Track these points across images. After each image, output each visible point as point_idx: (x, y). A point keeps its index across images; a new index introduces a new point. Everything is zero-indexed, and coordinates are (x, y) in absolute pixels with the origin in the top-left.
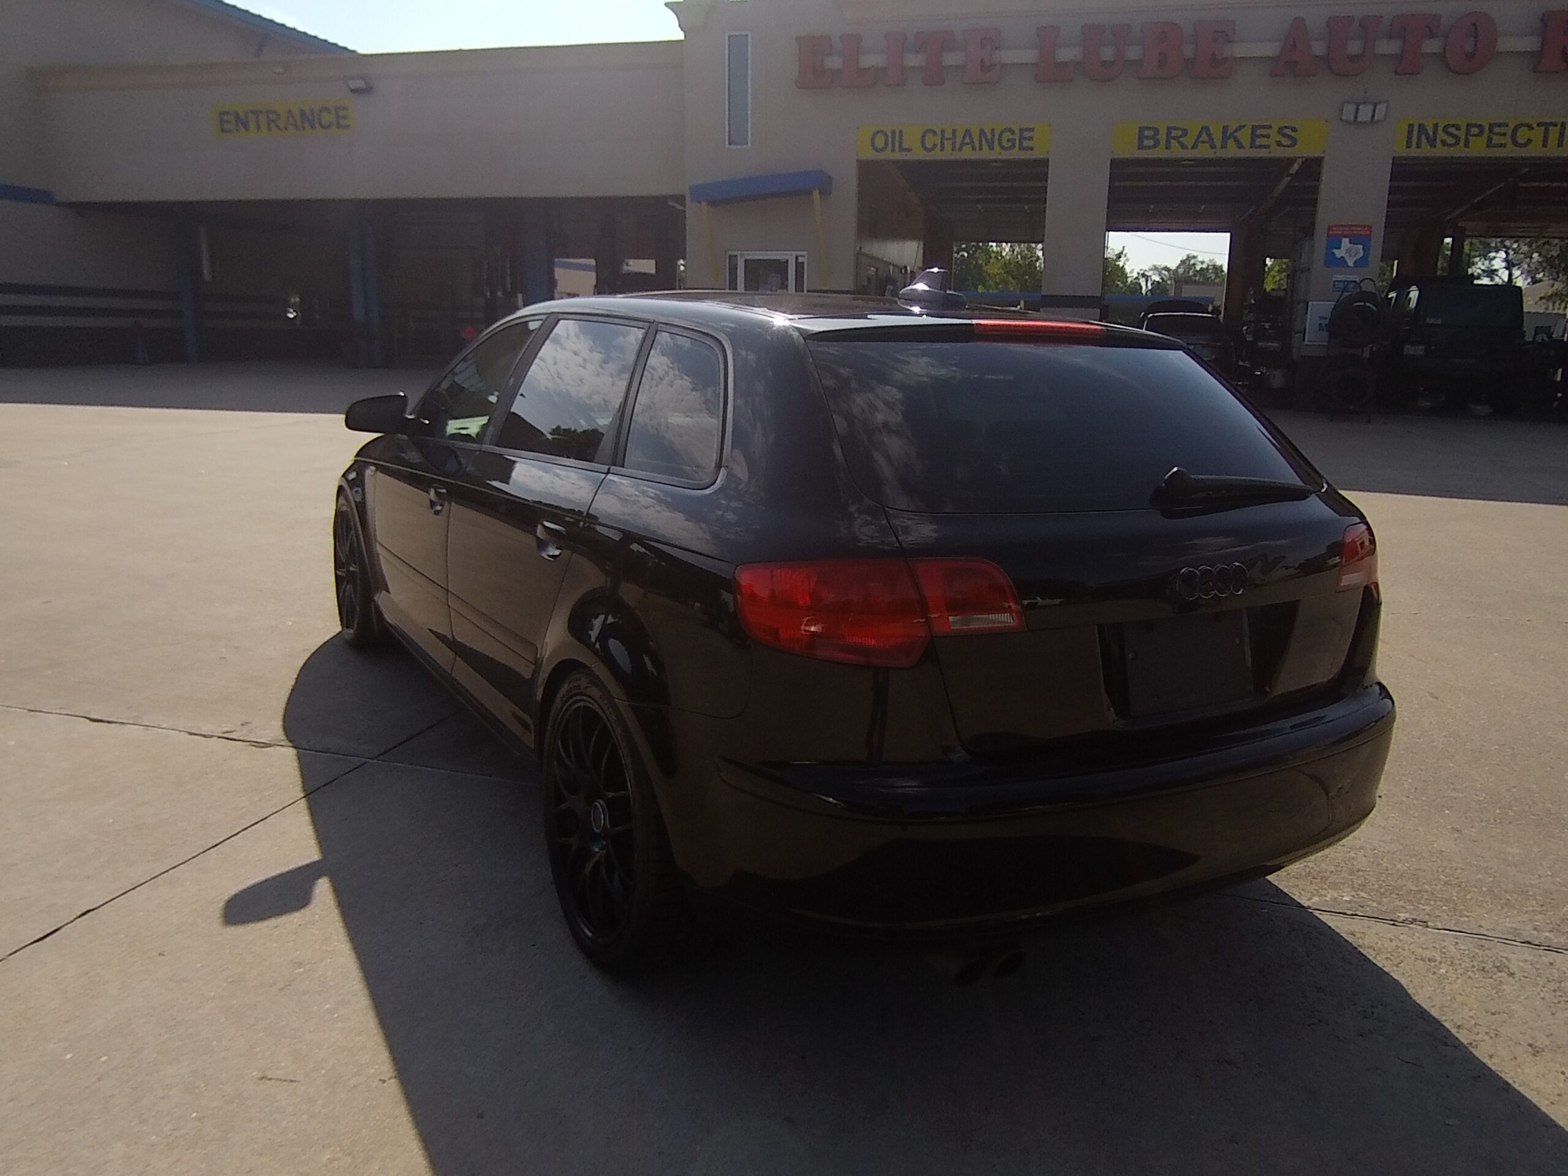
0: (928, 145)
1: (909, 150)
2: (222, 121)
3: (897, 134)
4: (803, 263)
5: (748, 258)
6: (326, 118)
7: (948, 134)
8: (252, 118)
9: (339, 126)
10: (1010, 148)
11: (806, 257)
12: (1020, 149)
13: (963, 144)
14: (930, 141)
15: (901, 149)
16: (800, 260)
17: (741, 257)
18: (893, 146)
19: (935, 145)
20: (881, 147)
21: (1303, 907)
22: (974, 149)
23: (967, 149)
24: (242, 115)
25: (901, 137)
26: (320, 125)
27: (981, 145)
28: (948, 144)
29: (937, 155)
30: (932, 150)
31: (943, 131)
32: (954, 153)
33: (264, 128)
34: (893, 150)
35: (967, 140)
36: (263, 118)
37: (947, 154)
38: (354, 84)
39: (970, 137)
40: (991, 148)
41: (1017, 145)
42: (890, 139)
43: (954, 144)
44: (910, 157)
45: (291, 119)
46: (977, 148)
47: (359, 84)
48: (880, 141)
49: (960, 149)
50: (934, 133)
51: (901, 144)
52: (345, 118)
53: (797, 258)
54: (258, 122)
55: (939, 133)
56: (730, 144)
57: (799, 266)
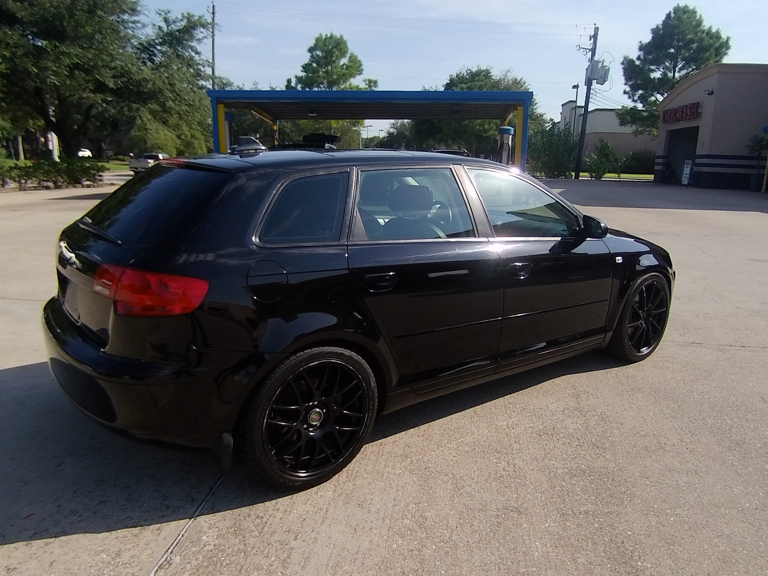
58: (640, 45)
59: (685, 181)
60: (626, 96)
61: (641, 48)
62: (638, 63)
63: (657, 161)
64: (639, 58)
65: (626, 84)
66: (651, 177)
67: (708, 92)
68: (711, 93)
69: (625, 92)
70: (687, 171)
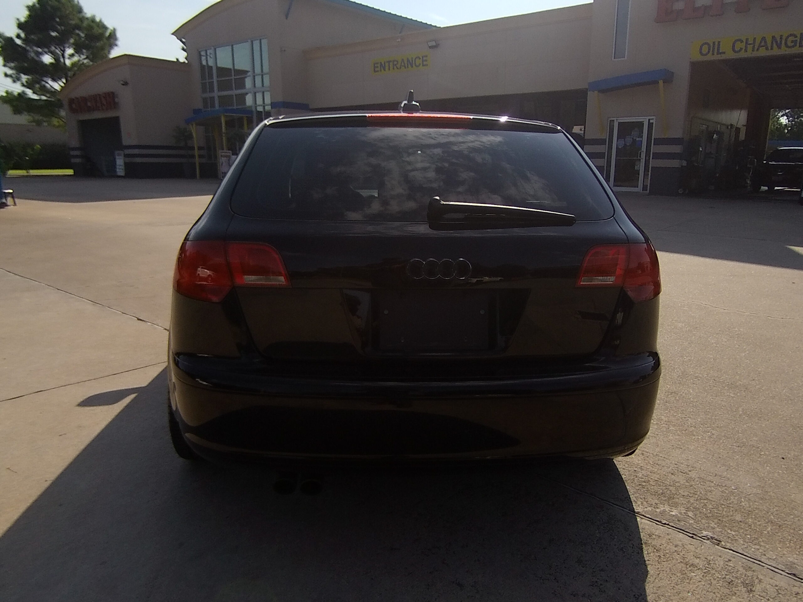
0: (737, 49)
1: (724, 53)
2: (375, 67)
3: (716, 43)
4: (653, 123)
5: (620, 121)
6: (418, 62)
7: (751, 41)
8: (387, 64)
9: (423, 65)
10: (793, 46)
11: (655, 119)
12: (800, 47)
13: (760, 46)
14: (738, 46)
15: (719, 53)
16: (651, 121)
17: (617, 121)
18: (713, 51)
19: (741, 49)
20: (705, 53)
21: (634, 512)
22: (767, 49)
23: (762, 50)
24: (383, 63)
25: (719, 45)
26: (416, 66)
27: (772, 47)
28: (750, 47)
29: (743, 55)
30: (706, 55)
31: (747, 40)
32: (753, 53)
33: (391, 68)
34: (713, 54)
35: (763, 44)
36: (391, 64)
37: (749, 54)
38: (431, 44)
39: (765, 42)
40: (779, 47)
41: (798, 45)
42: (712, 48)
43: (754, 47)
44: (723, 57)
45: (403, 63)
46: (770, 48)
47: (434, 43)
48: (705, 49)
49: (758, 50)
50: (742, 42)
51: (718, 50)
52: (426, 61)
53: (649, 120)
54: (389, 65)
55: (745, 41)
56: (614, 58)
57: (650, 125)
58: (18, 22)
59: (120, 171)
60: (9, 80)
61: (20, 26)
62: (18, 42)
63: (72, 153)
64: (18, 36)
65: (5, 66)
66: (70, 172)
67: (122, 82)
68: (125, 84)
69: (6, 75)
70: (120, 162)
